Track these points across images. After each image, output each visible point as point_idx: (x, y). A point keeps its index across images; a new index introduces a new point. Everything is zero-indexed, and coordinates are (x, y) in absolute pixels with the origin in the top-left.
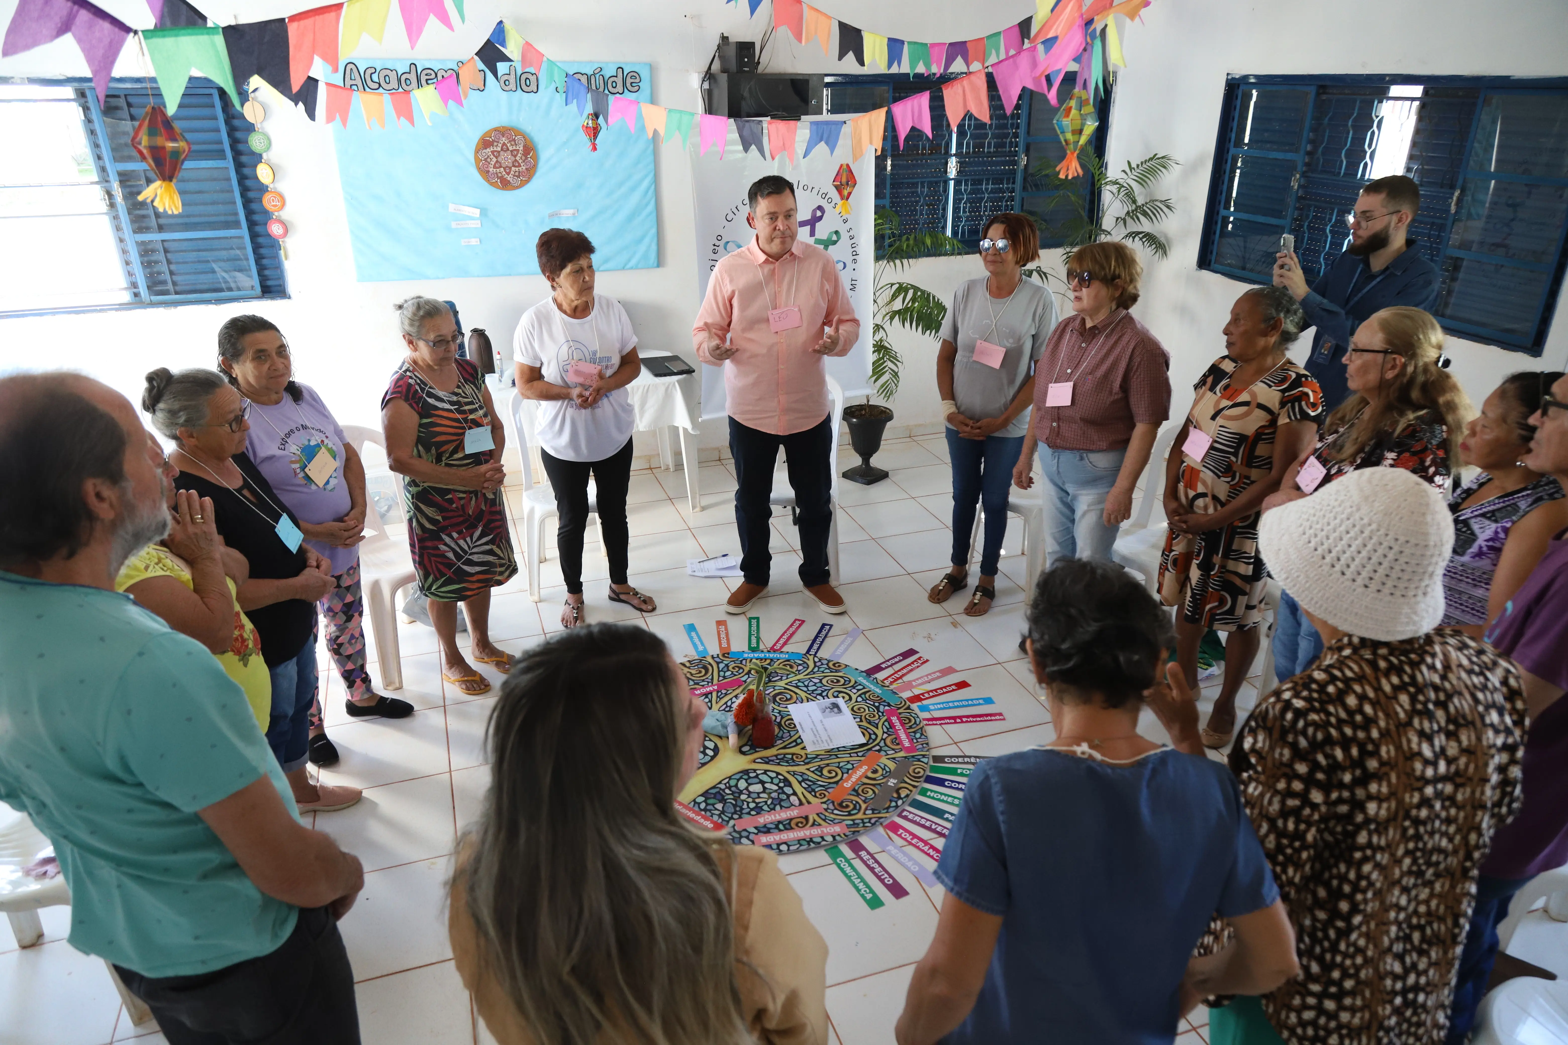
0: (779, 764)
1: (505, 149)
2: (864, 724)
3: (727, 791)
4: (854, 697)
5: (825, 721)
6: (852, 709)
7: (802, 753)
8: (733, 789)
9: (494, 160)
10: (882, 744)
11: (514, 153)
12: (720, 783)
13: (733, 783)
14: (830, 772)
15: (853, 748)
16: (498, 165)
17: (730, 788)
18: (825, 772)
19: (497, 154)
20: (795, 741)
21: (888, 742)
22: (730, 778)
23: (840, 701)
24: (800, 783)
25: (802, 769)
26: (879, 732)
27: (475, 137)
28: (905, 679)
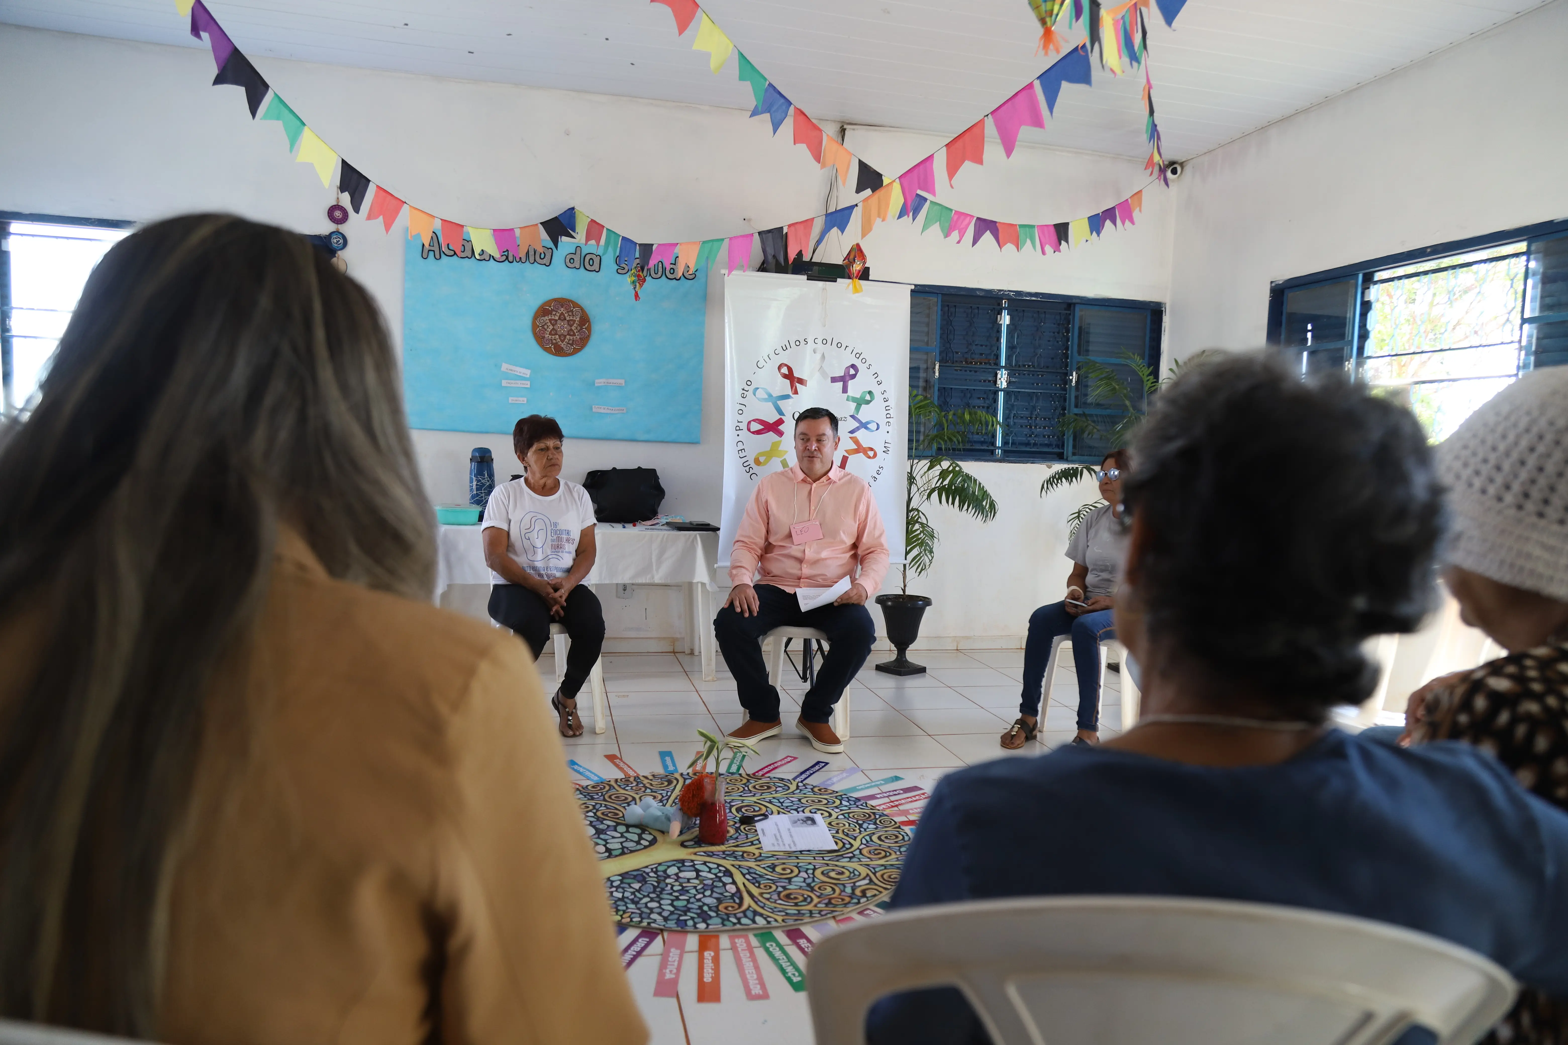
0: (724, 858)
1: (562, 318)
2: (841, 835)
3: (652, 874)
4: (834, 815)
5: (792, 830)
6: (830, 824)
7: (757, 852)
8: (660, 873)
9: (551, 327)
10: (857, 852)
11: (570, 323)
12: (647, 867)
13: (661, 868)
14: (784, 869)
15: (820, 852)
16: (554, 332)
17: (655, 873)
18: (778, 869)
19: (554, 322)
20: (752, 842)
21: (865, 852)
22: (660, 864)
23: (818, 817)
24: (744, 875)
25: (752, 864)
26: (856, 844)
27: (536, 303)
28: (901, 808)
